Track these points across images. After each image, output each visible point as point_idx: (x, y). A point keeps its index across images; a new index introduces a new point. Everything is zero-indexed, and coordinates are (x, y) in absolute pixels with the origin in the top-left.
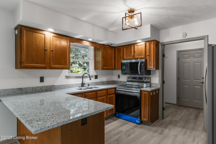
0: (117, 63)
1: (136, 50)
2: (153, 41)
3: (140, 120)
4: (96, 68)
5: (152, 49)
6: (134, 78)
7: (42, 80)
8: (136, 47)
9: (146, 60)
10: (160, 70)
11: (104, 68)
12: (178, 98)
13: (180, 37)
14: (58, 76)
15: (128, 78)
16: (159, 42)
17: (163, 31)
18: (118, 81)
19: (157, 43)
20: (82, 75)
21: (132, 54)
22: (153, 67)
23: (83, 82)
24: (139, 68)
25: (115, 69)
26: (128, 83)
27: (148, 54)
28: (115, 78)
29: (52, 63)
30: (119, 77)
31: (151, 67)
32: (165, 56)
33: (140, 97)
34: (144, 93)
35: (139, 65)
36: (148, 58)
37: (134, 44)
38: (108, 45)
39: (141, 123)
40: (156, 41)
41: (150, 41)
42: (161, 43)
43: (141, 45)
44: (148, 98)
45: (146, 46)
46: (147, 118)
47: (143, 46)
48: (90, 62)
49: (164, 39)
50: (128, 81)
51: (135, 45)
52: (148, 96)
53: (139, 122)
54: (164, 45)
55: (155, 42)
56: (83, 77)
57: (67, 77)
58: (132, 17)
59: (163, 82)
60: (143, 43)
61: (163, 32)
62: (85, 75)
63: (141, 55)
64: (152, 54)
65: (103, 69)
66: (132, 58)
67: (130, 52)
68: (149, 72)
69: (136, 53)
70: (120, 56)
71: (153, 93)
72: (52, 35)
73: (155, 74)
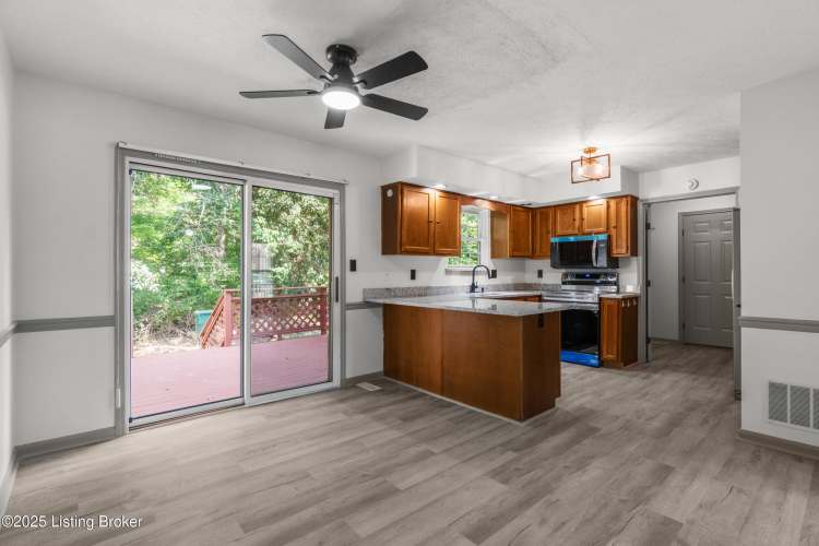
0: (539, 243)
1: (585, 216)
2: (626, 196)
3: (599, 359)
4: (493, 256)
5: (623, 214)
6: (578, 276)
7: (413, 275)
8: (585, 210)
9: (609, 237)
10: (641, 258)
11: (515, 253)
12: (683, 326)
13: (685, 189)
14: (434, 269)
15: (566, 275)
16: (637, 199)
17: (646, 174)
18: (539, 285)
19: (634, 201)
20: (472, 269)
21: (577, 223)
22: (624, 251)
23: (473, 284)
24: (594, 254)
25: (533, 256)
26: (564, 287)
27: (613, 224)
28: (531, 278)
29: (437, 245)
30: (540, 274)
31: (621, 250)
32: (652, 226)
33: (599, 312)
34: (606, 303)
35: (594, 247)
36: (613, 232)
37: (581, 203)
38: (522, 206)
39: (602, 364)
40: (632, 197)
41: (618, 198)
42: (643, 200)
43: (597, 205)
44: (615, 313)
45: (608, 207)
46: (615, 351)
47: (604, 207)
48: (482, 241)
49: (649, 192)
50: (564, 283)
51: (584, 205)
52: (615, 308)
53: (595, 362)
54: (648, 205)
55: (629, 199)
56: (473, 273)
57: (448, 272)
58: (590, 160)
59: (648, 283)
60: (604, 202)
61: (645, 178)
62: (477, 269)
63: (597, 224)
64: (624, 225)
65: (512, 256)
66: (576, 232)
67: (571, 218)
68: (614, 262)
69: (585, 221)
70: (547, 227)
71: (625, 302)
72: (439, 194)
73: (628, 265)
